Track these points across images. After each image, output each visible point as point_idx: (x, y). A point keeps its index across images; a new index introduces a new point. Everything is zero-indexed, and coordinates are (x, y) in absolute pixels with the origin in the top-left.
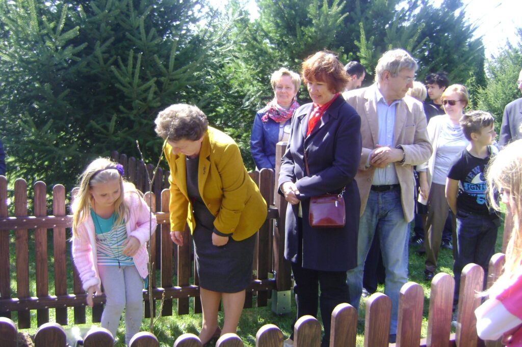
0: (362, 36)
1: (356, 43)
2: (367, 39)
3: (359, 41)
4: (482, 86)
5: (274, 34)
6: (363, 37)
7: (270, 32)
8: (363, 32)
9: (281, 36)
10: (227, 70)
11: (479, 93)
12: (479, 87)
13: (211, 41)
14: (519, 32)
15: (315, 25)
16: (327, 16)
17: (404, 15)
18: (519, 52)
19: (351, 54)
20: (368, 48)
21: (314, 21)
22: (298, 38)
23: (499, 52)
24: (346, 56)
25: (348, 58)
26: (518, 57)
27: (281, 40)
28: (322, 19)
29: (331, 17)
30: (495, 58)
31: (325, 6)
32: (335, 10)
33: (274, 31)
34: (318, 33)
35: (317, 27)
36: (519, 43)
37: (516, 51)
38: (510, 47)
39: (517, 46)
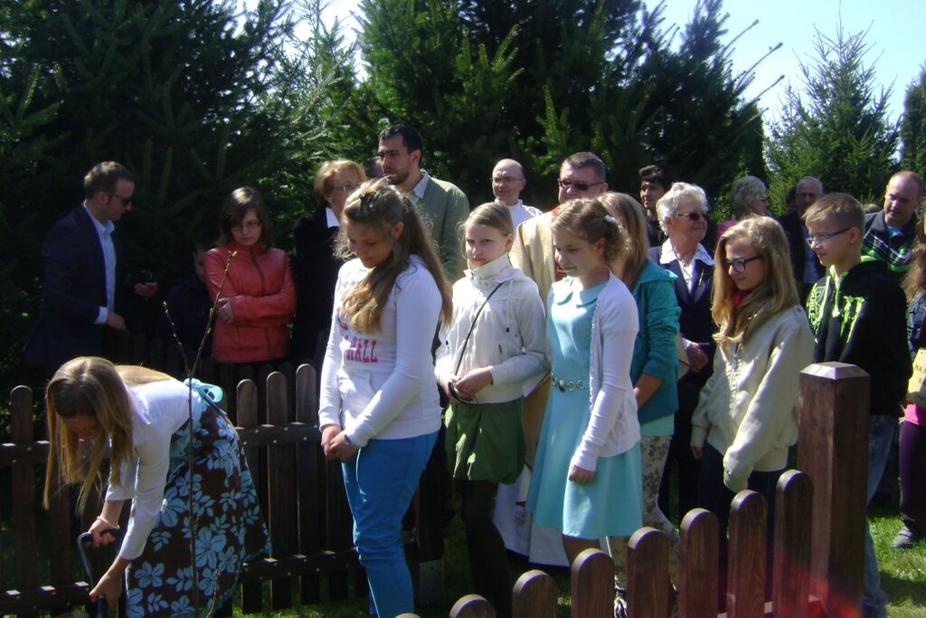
0: (549, 107)
1: (539, 120)
2: (558, 112)
3: (544, 117)
5: (398, 109)
6: (550, 109)
7: (389, 105)
8: (551, 101)
9: (410, 111)
13: (286, 122)
14: (817, 91)
15: (466, 91)
16: (488, 74)
17: (621, 69)
18: (820, 126)
19: (531, 139)
20: (560, 128)
21: (465, 85)
22: (439, 113)
23: (787, 125)
24: (522, 142)
25: (525, 146)
26: (818, 133)
27: (409, 118)
28: (478, 80)
29: (496, 75)
30: (780, 137)
31: (483, 57)
32: (500, 63)
33: (396, 103)
34: (473, 105)
35: (471, 94)
36: (819, 110)
37: (814, 124)
38: (805, 116)
39: (815, 115)
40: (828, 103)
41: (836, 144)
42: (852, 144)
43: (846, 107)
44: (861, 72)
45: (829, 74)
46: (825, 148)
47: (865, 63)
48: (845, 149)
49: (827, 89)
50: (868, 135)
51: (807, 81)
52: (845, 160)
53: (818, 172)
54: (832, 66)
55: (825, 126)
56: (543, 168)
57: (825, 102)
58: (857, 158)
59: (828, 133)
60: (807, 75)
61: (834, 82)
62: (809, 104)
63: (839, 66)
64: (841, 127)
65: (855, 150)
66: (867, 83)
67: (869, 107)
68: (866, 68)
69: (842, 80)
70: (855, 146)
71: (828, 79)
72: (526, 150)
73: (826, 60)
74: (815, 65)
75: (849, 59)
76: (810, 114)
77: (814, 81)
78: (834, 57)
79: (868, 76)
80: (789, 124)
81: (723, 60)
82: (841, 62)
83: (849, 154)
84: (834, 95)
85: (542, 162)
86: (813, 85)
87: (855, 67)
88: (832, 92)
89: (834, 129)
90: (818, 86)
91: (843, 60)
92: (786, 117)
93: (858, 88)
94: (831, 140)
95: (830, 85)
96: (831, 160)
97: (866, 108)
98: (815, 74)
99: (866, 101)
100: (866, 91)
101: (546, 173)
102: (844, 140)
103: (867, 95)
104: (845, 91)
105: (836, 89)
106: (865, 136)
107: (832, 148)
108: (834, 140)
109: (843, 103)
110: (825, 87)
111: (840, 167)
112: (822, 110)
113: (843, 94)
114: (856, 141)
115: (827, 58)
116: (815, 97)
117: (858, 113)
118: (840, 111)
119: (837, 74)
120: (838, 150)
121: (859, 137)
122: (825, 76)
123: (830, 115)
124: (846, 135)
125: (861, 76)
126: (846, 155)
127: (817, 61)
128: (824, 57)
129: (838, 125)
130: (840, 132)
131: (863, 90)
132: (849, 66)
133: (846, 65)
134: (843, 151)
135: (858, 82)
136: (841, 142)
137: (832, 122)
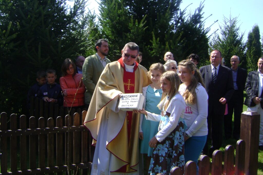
1: (151, 41)
2: (156, 39)
3: (152, 40)
4: (207, 59)
5: (111, 37)
6: (154, 38)
7: (109, 35)
8: (154, 36)
9: (115, 37)
10: (87, 54)
11: (206, 63)
12: (206, 60)
13: (80, 39)
14: (224, 33)
15: (132, 32)
16: (138, 28)
17: (173, 27)
18: (224, 43)
19: (149, 46)
20: (157, 43)
21: (131, 31)
22: (124, 39)
23: (214, 42)
24: (146, 47)
25: (147, 48)
26: (224, 45)
27: (114, 39)
28: (135, 30)
29: (140, 28)
30: (212, 46)
31: (137, 23)
32: (142, 25)
33: (111, 35)
34: (134, 36)
35: (133, 33)
36: (224, 38)
37: (223, 42)
38: (220, 40)
39: (223, 40)
40: (227, 36)
41: (229, 48)
42: (233, 48)
43: (232, 38)
44: (236, 28)
45: (227, 29)
46: (226, 49)
47: (237, 26)
48: (231, 49)
49: (226, 33)
50: (238, 46)
51: (221, 30)
52: (231, 53)
53: (224, 56)
54: (228, 26)
55: (226, 43)
56: (152, 54)
57: (226, 36)
58: (235, 52)
59: (227, 45)
60: (221, 29)
61: (228, 31)
62: (221, 37)
63: (230, 26)
64: (230, 43)
65: (234, 50)
66: (238, 31)
67: (238, 38)
68: (238, 27)
69: (231, 30)
70: (234, 49)
71: (227, 30)
72: (147, 49)
73: (226, 25)
74: (223, 26)
75: (233, 25)
76: (222, 40)
77: (223, 30)
78: (228, 24)
79: (238, 29)
80: (215, 42)
81: (202, 25)
82: (230, 25)
83: (232, 51)
84: (228, 34)
85: (152, 53)
86: (223, 31)
87: (234, 27)
88: (228, 33)
89: (228, 44)
90: (224, 32)
91: (231, 25)
92: (214, 40)
93: (235, 33)
94: (227, 47)
95: (227, 32)
96: (227, 52)
97: (237, 38)
98: (223, 28)
99: (237, 36)
100: (237, 34)
101: (153, 56)
102: (231, 47)
103: (238, 35)
104: (232, 33)
105: (229, 33)
106: (237, 46)
107: (228, 49)
108: (228, 47)
109: (231, 37)
110: (226, 32)
111: (230, 54)
112: (225, 39)
113: (231, 34)
114: (234, 47)
115: (227, 24)
116: (223, 35)
117: (235, 39)
118: (230, 39)
119: (229, 29)
120: (229, 50)
121: (235, 46)
122: (226, 29)
123: (227, 40)
124: (232, 46)
125: (236, 29)
126: (231, 51)
127: (224, 25)
128: (226, 24)
129: (229, 43)
130: (230, 45)
131: (237, 33)
132: (233, 26)
133: (232, 26)
134: (231, 50)
135: (235, 31)
136: (230, 48)
137: (228, 42)
